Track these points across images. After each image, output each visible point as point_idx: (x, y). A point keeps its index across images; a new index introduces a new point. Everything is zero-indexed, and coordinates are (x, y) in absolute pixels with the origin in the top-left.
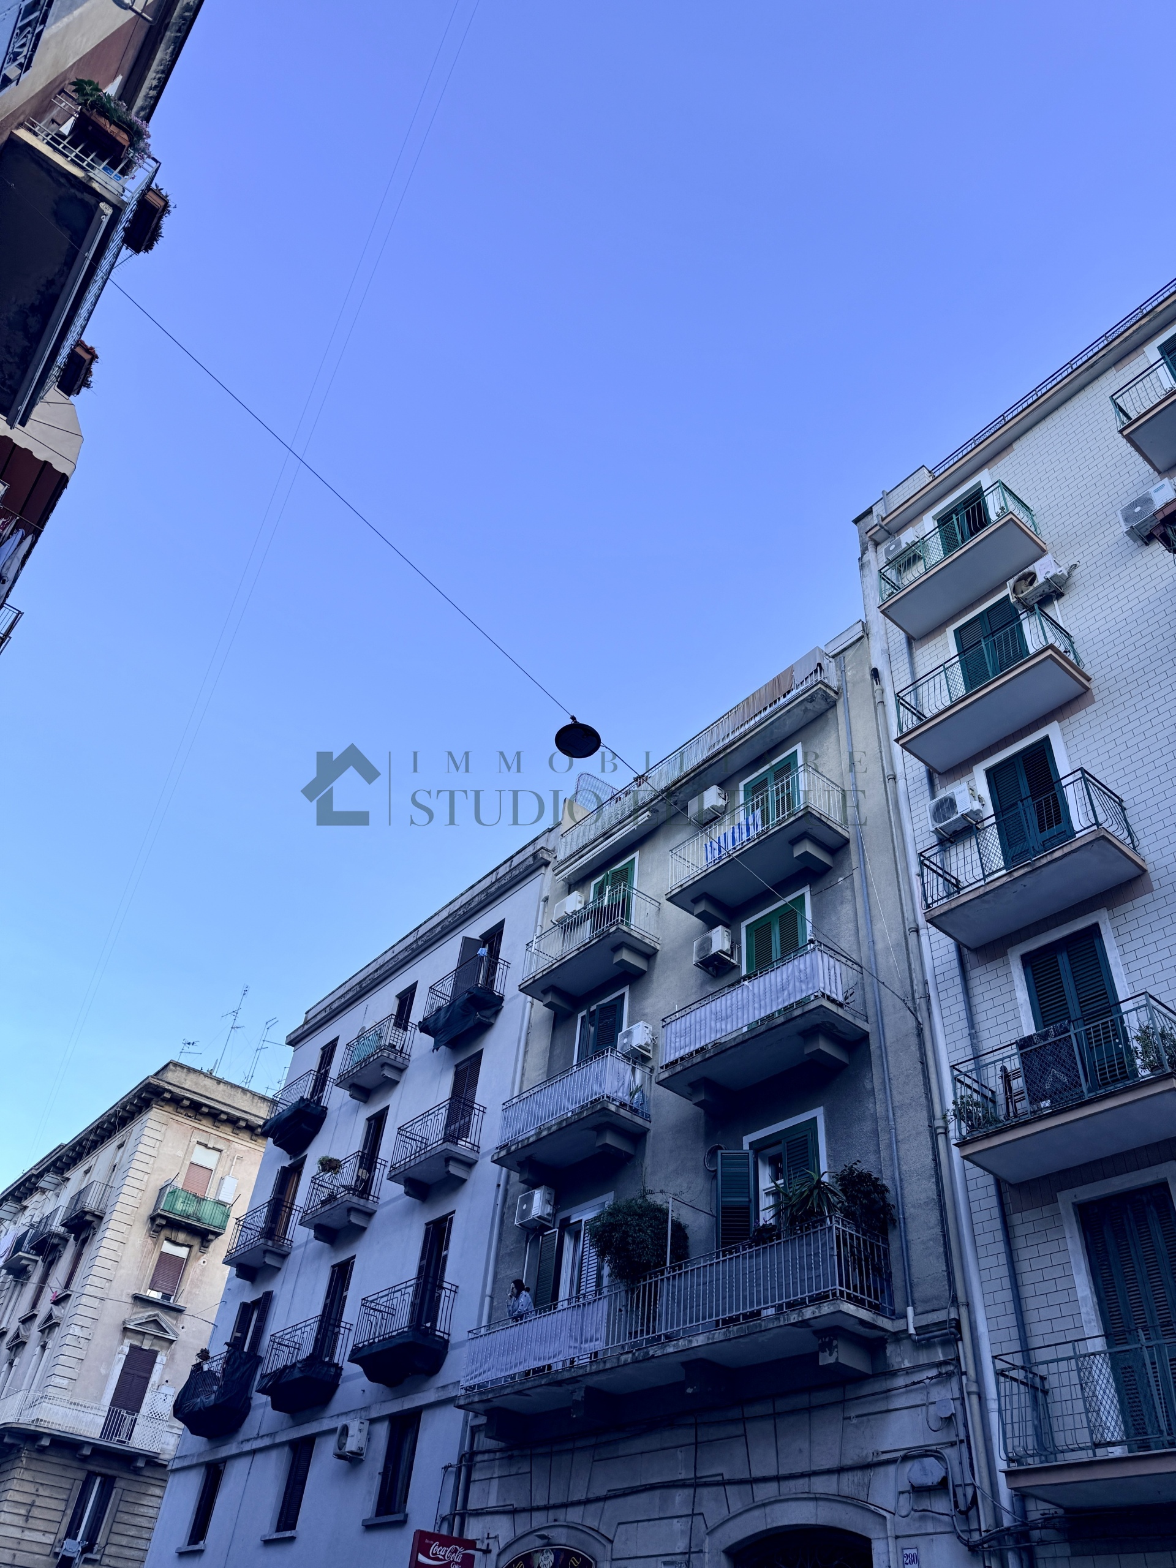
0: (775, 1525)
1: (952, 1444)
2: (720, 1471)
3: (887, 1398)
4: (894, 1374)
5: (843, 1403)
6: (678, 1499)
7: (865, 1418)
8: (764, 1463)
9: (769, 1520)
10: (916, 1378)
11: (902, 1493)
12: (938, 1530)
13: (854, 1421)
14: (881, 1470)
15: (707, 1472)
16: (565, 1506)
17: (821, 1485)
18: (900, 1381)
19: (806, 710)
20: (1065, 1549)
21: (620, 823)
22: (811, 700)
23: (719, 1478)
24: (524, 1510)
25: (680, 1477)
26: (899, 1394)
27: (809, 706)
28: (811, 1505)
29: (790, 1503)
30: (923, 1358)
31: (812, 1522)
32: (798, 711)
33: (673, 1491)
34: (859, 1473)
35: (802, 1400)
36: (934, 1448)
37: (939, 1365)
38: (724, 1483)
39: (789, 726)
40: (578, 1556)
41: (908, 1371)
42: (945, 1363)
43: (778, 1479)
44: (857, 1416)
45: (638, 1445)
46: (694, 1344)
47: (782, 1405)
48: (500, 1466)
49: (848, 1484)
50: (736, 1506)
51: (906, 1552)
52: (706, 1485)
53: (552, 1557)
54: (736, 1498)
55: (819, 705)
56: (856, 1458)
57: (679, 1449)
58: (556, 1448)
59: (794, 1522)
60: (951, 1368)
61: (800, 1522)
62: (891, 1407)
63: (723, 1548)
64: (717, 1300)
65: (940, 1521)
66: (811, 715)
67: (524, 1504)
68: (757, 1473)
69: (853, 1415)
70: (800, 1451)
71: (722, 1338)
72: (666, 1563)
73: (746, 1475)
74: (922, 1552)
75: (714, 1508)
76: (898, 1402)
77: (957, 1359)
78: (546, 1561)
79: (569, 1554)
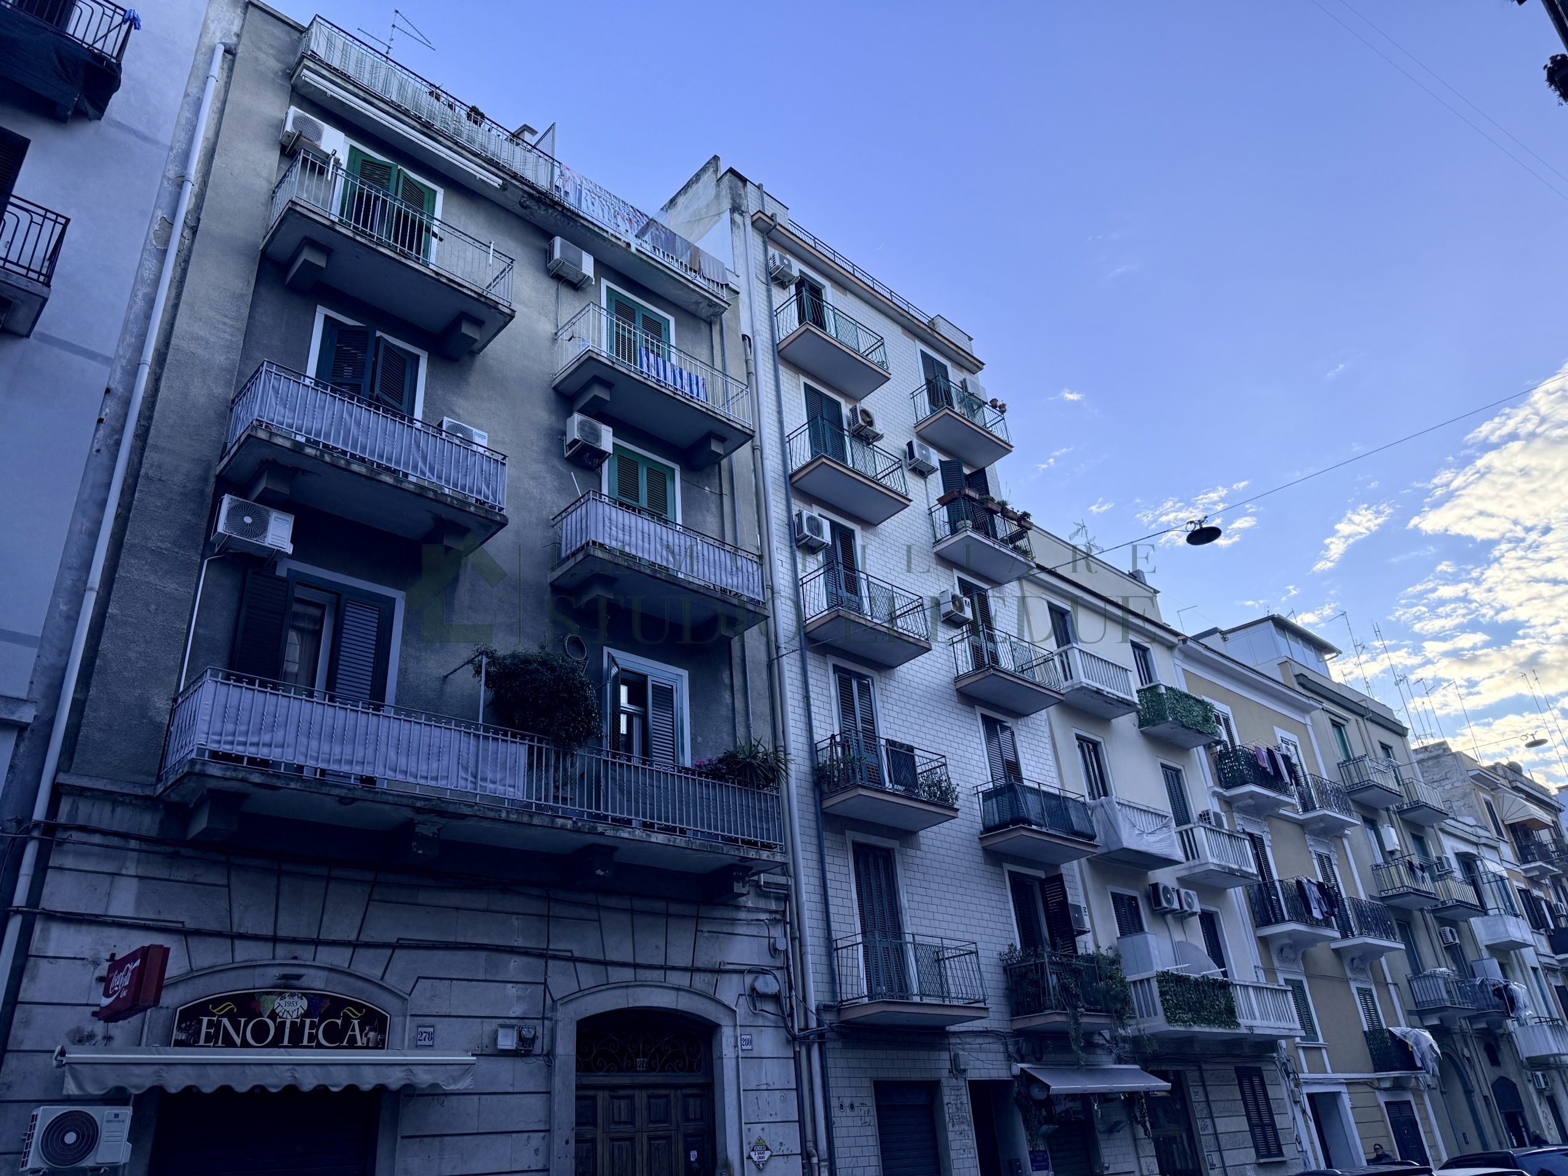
0: (637, 1005)
1: (778, 968)
2: (569, 947)
3: (733, 924)
4: (738, 908)
5: (697, 918)
6: (512, 965)
7: (715, 935)
8: (619, 949)
9: (631, 1000)
10: (755, 916)
11: (741, 995)
12: (766, 1024)
13: (706, 934)
14: (727, 976)
15: (556, 945)
16: (317, 943)
17: (675, 978)
18: (743, 915)
22: (711, 304)
23: (569, 954)
25: (516, 944)
26: (741, 924)
27: (704, 304)
28: (673, 993)
29: (652, 989)
30: (762, 904)
31: (673, 1006)
33: (505, 957)
34: (709, 975)
35: (659, 905)
37: (771, 912)
38: (573, 960)
40: (359, 1007)
41: (749, 910)
42: (776, 912)
43: (636, 966)
44: (709, 932)
45: (454, 898)
47: (639, 904)
49: (701, 981)
50: (587, 981)
51: (745, 1037)
52: (555, 957)
53: (304, 1003)
54: (588, 976)
56: (706, 963)
57: (514, 917)
59: (655, 1005)
60: (778, 917)
62: (736, 932)
63: (578, 1018)
65: (767, 1018)
68: (611, 956)
69: (705, 929)
70: (657, 947)
72: (502, 1026)
73: (600, 957)
74: (754, 1038)
75: (561, 981)
76: (740, 930)
77: (784, 912)
78: (292, 1008)
79: (337, 1005)
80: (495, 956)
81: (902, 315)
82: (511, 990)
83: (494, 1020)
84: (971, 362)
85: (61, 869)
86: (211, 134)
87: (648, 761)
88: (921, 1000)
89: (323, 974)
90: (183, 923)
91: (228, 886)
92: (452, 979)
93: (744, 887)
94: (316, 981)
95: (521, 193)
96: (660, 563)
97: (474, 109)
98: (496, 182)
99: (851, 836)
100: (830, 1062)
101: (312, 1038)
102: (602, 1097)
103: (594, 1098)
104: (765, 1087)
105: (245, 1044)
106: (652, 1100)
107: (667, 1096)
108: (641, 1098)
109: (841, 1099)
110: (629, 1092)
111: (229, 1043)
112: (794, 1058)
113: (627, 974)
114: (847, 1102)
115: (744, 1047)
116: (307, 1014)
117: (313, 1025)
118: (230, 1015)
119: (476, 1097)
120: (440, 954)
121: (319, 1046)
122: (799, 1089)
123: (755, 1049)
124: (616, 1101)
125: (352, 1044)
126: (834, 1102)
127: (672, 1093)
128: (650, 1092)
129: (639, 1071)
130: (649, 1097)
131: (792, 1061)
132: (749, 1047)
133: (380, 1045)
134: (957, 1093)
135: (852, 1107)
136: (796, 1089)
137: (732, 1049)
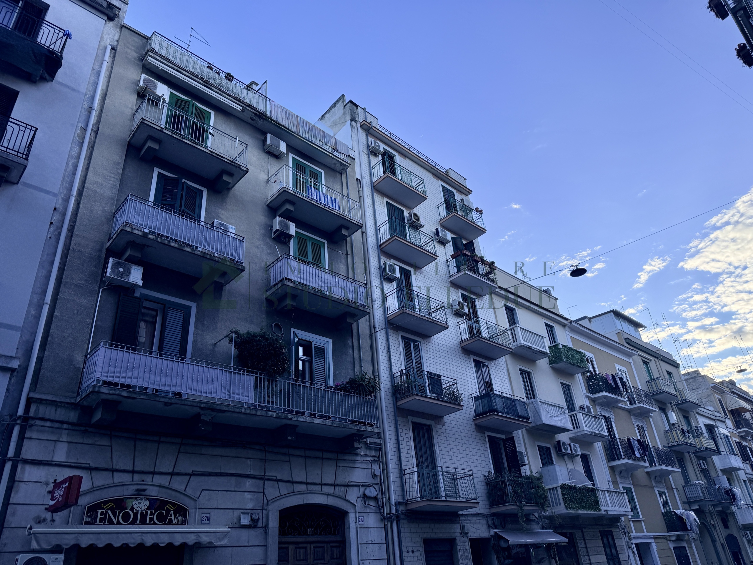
0: (308, 502)
1: (376, 484)
2: (275, 475)
3: (354, 463)
4: (357, 455)
5: (337, 460)
6: (248, 484)
7: (345, 468)
8: (299, 475)
9: (305, 500)
10: (365, 459)
11: (359, 497)
12: (371, 511)
13: (341, 468)
14: (351, 488)
15: (270, 473)
16: (153, 473)
17: (326, 489)
18: (359, 458)
23: (275, 478)
24: (104, 470)
25: (249, 473)
26: (358, 463)
28: (325, 497)
29: (315, 495)
30: (368, 453)
31: (325, 503)
33: (245, 479)
34: (343, 488)
35: (319, 454)
36: (371, 484)
37: (372, 457)
38: (277, 481)
40: (174, 504)
41: (362, 456)
42: (375, 457)
43: (307, 483)
44: (342, 466)
49: (339, 491)
50: (284, 491)
51: (360, 518)
52: (268, 480)
53: (147, 503)
54: (284, 489)
56: (341, 482)
57: (249, 460)
59: (317, 502)
60: (376, 459)
61: (320, 502)
62: (355, 466)
63: (280, 509)
65: (371, 508)
68: (296, 479)
69: (341, 465)
70: (317, 474)
72: (243, 513)
73: (290, 479)
74: (365, 518)
75: (271, 491)
76: (358, 465)
77: (379, 456)
78: (141, 505)
79: (163, 503)
80: (239, 479)
81: (432, 168)
82: (247, 496)
83: (239, 510)
84: (466, 190)
85: (31, 438)
86: (105, 87)
87: (313, 383)
88: (446, 499)
89: (156, 488)
90: (89, 464)
91: (111, 446)
92: (218, 491)
93: (359, 444)
94: (153, 492)
95: (251, 113)
96: (318, 288)
97: (229, 74)
98: (239, 108)
99: (411, 419)
100: (402, 530)
101: (151, 520)
102: (291, 547)
103: (287, 548)
104: (370, 542)
105: (119, 523)
106: (316, 549)
107: (323, 547)
108: (310, 548)
109: (408, 548)
110: (305, 545)
111: (111, 523)
112: (384, 528)
113: (303, 487)
114: (410, 549)
115: (360, 523)
116: (148, 508)
117: (151, 514)
118: (111, 509)
119: (230, 548)
120: (212, 478)
121: (154, 524)
122: (387, 543)
123: (365, 523)
124: (298, 550)
125: (170, 523)
126: (404, 550)
127: (325, 545)
128: (314, 545)
129: (309, 535)
130: (314, 547)
131: (384, 529)
132: (363, 523)
133: (184, 523)
134: (464, 544)
135: (413, 552)
136: (386, 543)
137: (354, 524)
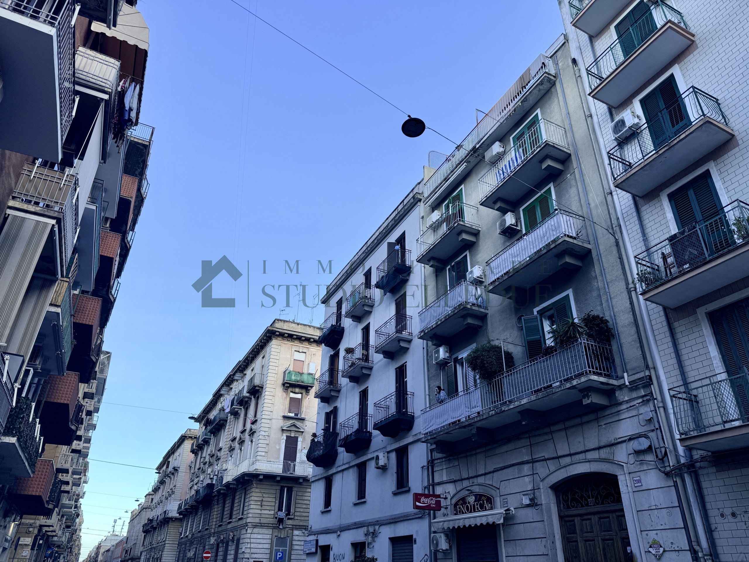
1: (653, 431)
2: (543, 455)
3: (618, 414)
4: (621, 404)
5: (597, 419)
6: (525, 468)
7: (609, 425)
8: (563, 449)
9: (568, 473)
10: (632, 404)
11: (630, 454)
12: (650, 468)
13: (604, 426)
14: (619, 446)
15: (536, 456)
16: (476, 476)
17: (591, 455)
18: (624, 406)
19: (540, 90)
20: (714, 469)
21: (452, 172)
22: (541, 83)
23: (543, 458)
24: (459, 480)
25: (525, 460)
26: (623, 412)
27: (541, 87)
28: (588, 464)
29: (577, 465)
30: (634, 395)
31: (589, 471)
32: (536, 91)
33: (523, 466)
34: (609, 448)
35: (577, 421)
36: (644, 433)
37: (643, 397)
38: (546, 460)
39: (531, 101)
40: (485, 496)
41: (627, 402)
42: (645, 396)
43: (570, 455)
44: (605, 424)
45: (505, 448)
46: (522, 403)
47: (568, 424)
48: (445, 464)
49: (604, 453)
50: (552, 468)
51: (634, 479)
52: (537, 461)
53: (474, 498)
54: (552, 465)
55: (546, 85)
56: (606, 442)
57: (523, 448)
58: (468, 454)
59: (580, 472)
60: (648, 397)
61: (583, 472)
62: (621, 418)
63: (549, 486)
64: (530, 383)
65: (649, 464)
66: (543, 92)
67: (458, 478)
68: (560, 454)
69: (603, 424)
70: (579, 442)
71: (535, 399)
72: (524, 495)
73: (555, 455)
74: (643, 478)
75: (541, 469)
76: (623, 416)
77: (652, 393)
78: (471, 499)
79: (481, 496)
80: (519, 467)
82: (527, 479)
83: (521, 493)
89: (477, 487)
90: (453, 479)
91: (459, 465)
92: (509, 480)
93: (588, 399)
94: (476, 489)
95: (471, 157)
97: (457, 148)
98: (464, 166)
101: (477, 508)
102: (577, 520)
103: (574, 521)
104: (654, 507)
105: (466, 513)
109: (721, 510)
110: (589, 517)
111: (463, 513)
112: (674, 486)
113: (568, 460)
114: (728, 512)
115: (636, 485)
116: (475, 501)
117: (477, 505)
118: (462, 504)
119: (522, 525)
120: (505, 471)
121: (479, 511)
122: (680, 506)
123: (644, 484)
124: (584, 522)
125: (486, 510)
128: (599, 516)
129: (591, 506)
130: (600, 518)
131: (673, 488)
132: (640, 484)
133: (492, 509)
135: (734, 515)
137: (625, 488)
